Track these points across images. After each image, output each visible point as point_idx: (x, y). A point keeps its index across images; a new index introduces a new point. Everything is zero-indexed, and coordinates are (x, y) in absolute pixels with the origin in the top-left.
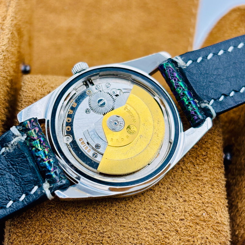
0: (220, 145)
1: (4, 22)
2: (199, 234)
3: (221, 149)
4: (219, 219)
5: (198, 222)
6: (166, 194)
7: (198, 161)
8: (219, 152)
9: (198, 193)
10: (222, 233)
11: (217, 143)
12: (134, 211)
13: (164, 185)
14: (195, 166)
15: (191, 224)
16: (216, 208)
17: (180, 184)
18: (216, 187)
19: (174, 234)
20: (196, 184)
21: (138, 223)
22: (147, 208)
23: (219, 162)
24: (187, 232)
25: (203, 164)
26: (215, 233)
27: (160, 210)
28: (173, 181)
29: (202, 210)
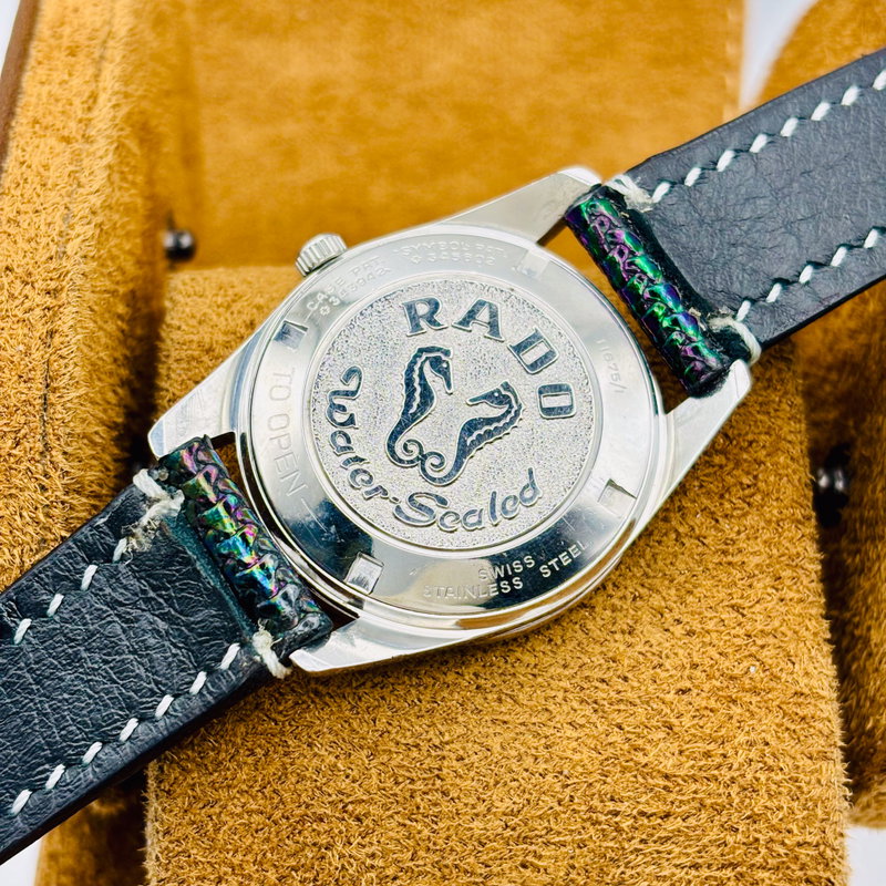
0: (798, 448)
1: (90, 116)
2: (740, 731)
3: (801, 462)
4: (803, 681)
5: (734, 697)
6: (630, 617)
7: (727, 505)
8: (794, 472)
9: (732, 607)
10: (812, 724)
11: (788, 445)
12: (534, 675)
13: (622, 587)
14: (717, 521)
15: (713, 702)
16: (791, 648)
17: (672, 581)
18: (788, 582)
19: (662, 735)
20: (723, 577)
21: (547, 710)
22: (572, 664)
23: (796, 502)
24: (702, 727)
25: (745, 515)
26: (793, 727)
27: (614, 665)
28: (652, 574)
29: (745, 657)
